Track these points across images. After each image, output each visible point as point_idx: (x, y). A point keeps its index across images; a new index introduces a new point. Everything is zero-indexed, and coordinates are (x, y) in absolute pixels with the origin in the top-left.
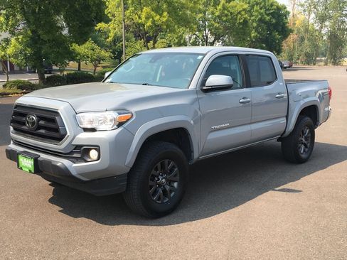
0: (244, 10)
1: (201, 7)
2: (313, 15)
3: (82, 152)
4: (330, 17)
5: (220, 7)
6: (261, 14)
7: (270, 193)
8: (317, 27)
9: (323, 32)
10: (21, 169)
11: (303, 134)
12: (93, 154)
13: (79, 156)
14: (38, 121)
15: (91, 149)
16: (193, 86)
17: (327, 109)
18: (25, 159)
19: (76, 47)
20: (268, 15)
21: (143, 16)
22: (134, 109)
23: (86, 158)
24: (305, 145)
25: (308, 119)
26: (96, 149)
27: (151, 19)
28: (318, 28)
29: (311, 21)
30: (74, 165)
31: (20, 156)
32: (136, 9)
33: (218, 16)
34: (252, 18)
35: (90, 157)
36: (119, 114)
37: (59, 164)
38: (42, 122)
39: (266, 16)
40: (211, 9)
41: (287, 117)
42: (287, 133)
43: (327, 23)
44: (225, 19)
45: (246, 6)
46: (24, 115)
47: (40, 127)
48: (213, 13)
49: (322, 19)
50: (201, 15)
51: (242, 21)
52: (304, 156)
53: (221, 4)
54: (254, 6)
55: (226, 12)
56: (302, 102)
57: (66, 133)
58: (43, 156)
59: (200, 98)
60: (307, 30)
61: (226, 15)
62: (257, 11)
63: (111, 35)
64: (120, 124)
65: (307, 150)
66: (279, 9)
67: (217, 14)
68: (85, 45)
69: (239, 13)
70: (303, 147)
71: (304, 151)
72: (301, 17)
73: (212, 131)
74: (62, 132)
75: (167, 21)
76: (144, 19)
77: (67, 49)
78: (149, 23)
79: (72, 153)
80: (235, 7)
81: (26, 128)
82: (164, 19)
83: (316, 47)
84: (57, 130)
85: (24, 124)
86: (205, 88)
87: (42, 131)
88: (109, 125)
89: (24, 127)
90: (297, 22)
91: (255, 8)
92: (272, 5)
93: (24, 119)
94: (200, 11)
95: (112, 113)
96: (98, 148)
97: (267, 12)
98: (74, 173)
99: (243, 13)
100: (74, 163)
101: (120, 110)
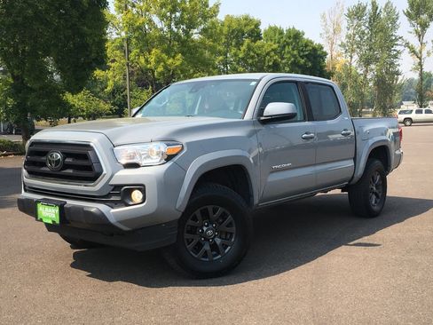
0: (273, 50)
1: (221, 48)
2: (356, 57)
3: (121, 193)
4: (377, 60)
5: (244, 48)
6: (294, 56)
7: (343, 248)
8: (360, 71)
9: (369, 77)
10: (41, 220)
11: (374, 181)
12: (137, 196)
13: (118, 198)
14: (64, 158)
15: (133, 190)
16: (248, 116)
17: (397, 152)
18: (47, 208)
19: (69, 97)
20: (302, 58)
21: (152, 59)
22: (185, 140)
23: (127, 201)
24: (376, 194)
25: (377, 163)
26: (139, 189)
27: (162, 64)
28: (362, 72)
29: (354, 64)
30: (113, 211)
31: (39, 205)
32: (142, 51)
33: (243, 59)
34: (284, 61)
35: (132, 200)
36: (168, 145)
37: (92, 210)
38: (69, 160)
39: (299, 59)
40: (234, 50)
41: (355, 159)
42: (356, 180)
43: (373, 66)
44: (250, 61)
45: (275, 46)
46: (45, 153)
47: (66, 166)
48: (236, 55)
49: (367, 62)
50: (221, 58)
51: (271, 63)
52: (376, 208)
53: (246, 44)
54: (284, 46)
55: (252, 54)
56: (371, 142)
57: (102, 171)
58: (70, 203)
59: (259, 131)
60: (349, 75)
61: (252, 57)
62: (289, 52)
63: (110, 83)
64: (169, 158)
65: (378, 201)
66: (315, 49)
67: (241, 56)
68: (79, 96)
69: (268, 54)
70: (374, 197)
71: (376, 202)
72: (342, 60)
73: (272, 172)
74: (96, 170)
75: (181, 64)
76: (153, 63)
77: (58, 98)
78: (160, 69)
79: (109, 195)
80: (263, 46)
81: (47, 169)
82: (178, 63)
83: (362, 95)
84: (90, 168)
85: (44, 164)
86: (262, 118)
87: (70, 171)
88: (156, 159)
89: (44, 169)
90: (337, 66)
91: (287, 49)
92: (306, 46)
93: (44, 158)
94: (220, 53)
95: (159, 144)
96: (142, 188)
97: (302, 54)
98: (112, 220)
99: (272, 53)
100: (112, 208)
101: (168, 141)
